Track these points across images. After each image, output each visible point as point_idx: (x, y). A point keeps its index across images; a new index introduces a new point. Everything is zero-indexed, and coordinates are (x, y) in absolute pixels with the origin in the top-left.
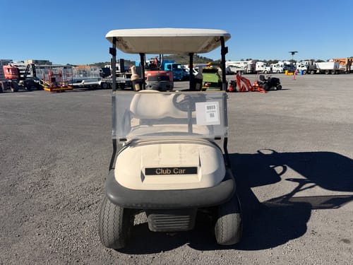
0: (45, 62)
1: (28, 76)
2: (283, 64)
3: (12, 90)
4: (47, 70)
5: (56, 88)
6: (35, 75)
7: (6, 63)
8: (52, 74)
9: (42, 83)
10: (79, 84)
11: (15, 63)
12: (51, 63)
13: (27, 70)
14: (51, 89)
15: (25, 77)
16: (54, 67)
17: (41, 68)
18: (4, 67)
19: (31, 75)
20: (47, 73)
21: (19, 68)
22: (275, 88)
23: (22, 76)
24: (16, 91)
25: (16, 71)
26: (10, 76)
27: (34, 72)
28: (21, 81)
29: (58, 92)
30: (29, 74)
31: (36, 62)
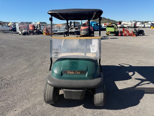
0: (44, 23)
1: (38, 29)
2: (151, 23)
3: (32, 34)
4: (45, 26)
5: (48, 34)
6: (40, 28)
7: (30, 23)
8: (47, 28)
9: (43, 31)
10: (56, 32)
11: (33, 23)
12: (46, 23)
13: (38, 26)
14: (46, 34)
15: (37, 29)
16: (48, 25)
17: (43, 25)
18: (29, 25)
19: (39, 28)
20: (44, 27)
21: (35, 26)
22: (141, 35)
23: (36, 29)
24: (33, 34)
25: (34, 27)
26: (31, 29)
27: (40, 27)
28: (35, 31)
29: (49, 35)
30: (38, 28)
31: (41, 23)
